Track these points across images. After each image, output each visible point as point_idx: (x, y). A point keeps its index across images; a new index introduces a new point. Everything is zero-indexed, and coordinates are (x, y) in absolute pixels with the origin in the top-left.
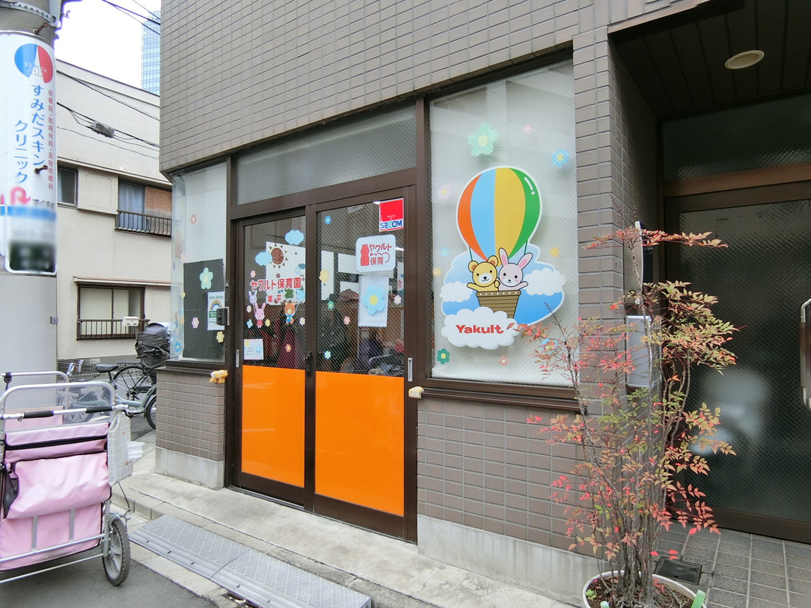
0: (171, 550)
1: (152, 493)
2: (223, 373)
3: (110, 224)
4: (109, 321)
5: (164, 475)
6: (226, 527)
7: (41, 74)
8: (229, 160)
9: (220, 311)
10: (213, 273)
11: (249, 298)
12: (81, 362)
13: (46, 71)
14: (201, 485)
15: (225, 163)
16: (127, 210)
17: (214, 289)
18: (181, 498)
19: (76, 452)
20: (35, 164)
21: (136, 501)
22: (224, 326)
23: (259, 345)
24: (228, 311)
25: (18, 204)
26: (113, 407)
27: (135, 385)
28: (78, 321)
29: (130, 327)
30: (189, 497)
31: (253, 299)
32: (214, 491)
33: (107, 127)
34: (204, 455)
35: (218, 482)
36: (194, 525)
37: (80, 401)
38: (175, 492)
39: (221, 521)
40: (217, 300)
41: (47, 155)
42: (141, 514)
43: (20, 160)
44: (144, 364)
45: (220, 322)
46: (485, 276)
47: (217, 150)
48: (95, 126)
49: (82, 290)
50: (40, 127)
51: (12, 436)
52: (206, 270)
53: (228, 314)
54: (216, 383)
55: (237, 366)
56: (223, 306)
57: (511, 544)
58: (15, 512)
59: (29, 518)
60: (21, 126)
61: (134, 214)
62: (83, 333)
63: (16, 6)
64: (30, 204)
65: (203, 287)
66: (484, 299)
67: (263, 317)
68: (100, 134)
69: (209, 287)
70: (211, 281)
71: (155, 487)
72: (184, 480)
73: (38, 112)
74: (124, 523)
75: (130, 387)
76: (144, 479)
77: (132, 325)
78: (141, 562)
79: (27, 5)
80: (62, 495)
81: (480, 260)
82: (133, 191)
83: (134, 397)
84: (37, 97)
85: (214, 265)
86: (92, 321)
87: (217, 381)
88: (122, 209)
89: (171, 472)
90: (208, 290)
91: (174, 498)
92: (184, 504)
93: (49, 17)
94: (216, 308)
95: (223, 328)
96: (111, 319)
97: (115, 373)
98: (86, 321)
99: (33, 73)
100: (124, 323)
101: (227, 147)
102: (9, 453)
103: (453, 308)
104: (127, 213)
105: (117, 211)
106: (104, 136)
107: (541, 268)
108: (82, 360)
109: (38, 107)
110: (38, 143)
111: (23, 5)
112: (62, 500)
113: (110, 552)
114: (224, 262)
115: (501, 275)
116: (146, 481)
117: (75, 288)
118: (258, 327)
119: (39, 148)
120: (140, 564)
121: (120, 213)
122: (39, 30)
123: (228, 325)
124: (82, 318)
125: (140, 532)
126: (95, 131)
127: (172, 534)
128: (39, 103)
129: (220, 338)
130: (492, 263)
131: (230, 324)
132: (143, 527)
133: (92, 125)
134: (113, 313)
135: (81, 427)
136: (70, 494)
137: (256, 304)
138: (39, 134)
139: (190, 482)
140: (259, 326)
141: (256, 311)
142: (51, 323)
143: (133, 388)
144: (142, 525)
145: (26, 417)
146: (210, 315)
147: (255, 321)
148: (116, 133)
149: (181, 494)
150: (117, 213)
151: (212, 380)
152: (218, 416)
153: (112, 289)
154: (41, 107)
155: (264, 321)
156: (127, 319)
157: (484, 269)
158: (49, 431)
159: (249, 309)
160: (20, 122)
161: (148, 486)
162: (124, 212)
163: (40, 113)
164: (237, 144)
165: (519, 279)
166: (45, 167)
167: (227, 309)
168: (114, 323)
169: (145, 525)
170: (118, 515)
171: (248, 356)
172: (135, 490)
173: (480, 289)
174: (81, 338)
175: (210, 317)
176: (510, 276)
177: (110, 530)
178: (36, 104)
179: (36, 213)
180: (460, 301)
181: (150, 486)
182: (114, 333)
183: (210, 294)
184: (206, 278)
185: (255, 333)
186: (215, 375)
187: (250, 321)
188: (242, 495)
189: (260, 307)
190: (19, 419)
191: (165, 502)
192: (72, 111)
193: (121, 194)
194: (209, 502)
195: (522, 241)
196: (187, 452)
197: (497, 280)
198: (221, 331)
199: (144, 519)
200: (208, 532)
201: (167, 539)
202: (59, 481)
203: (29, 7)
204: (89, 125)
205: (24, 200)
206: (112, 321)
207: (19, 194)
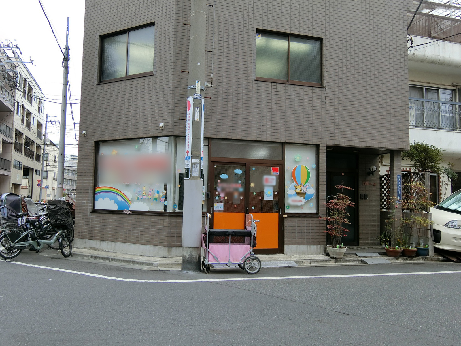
2: (210, 215)
23: (222, 205)
46: (298, 189)
55: (212, 213)
57: (307, 247)
66: (298, 194)
81: (297, 185)
103: (291, 196)
107: (310, 188)
115: (302, 189)
123: (210, 198)
130: (300, 186)
140: (222, 199)
147: (220, 197)
155: (224, 197)
157: (298, 187)
159: (217, 193)
165: (306, 190)
167: (210, 192)
171: (217, 209)
173: (297, 192)
176: (304, 189)
180: (292, 194)
185: (220, 201)
187: (217, 197)
195: (306, 182)
197: (301, 190)
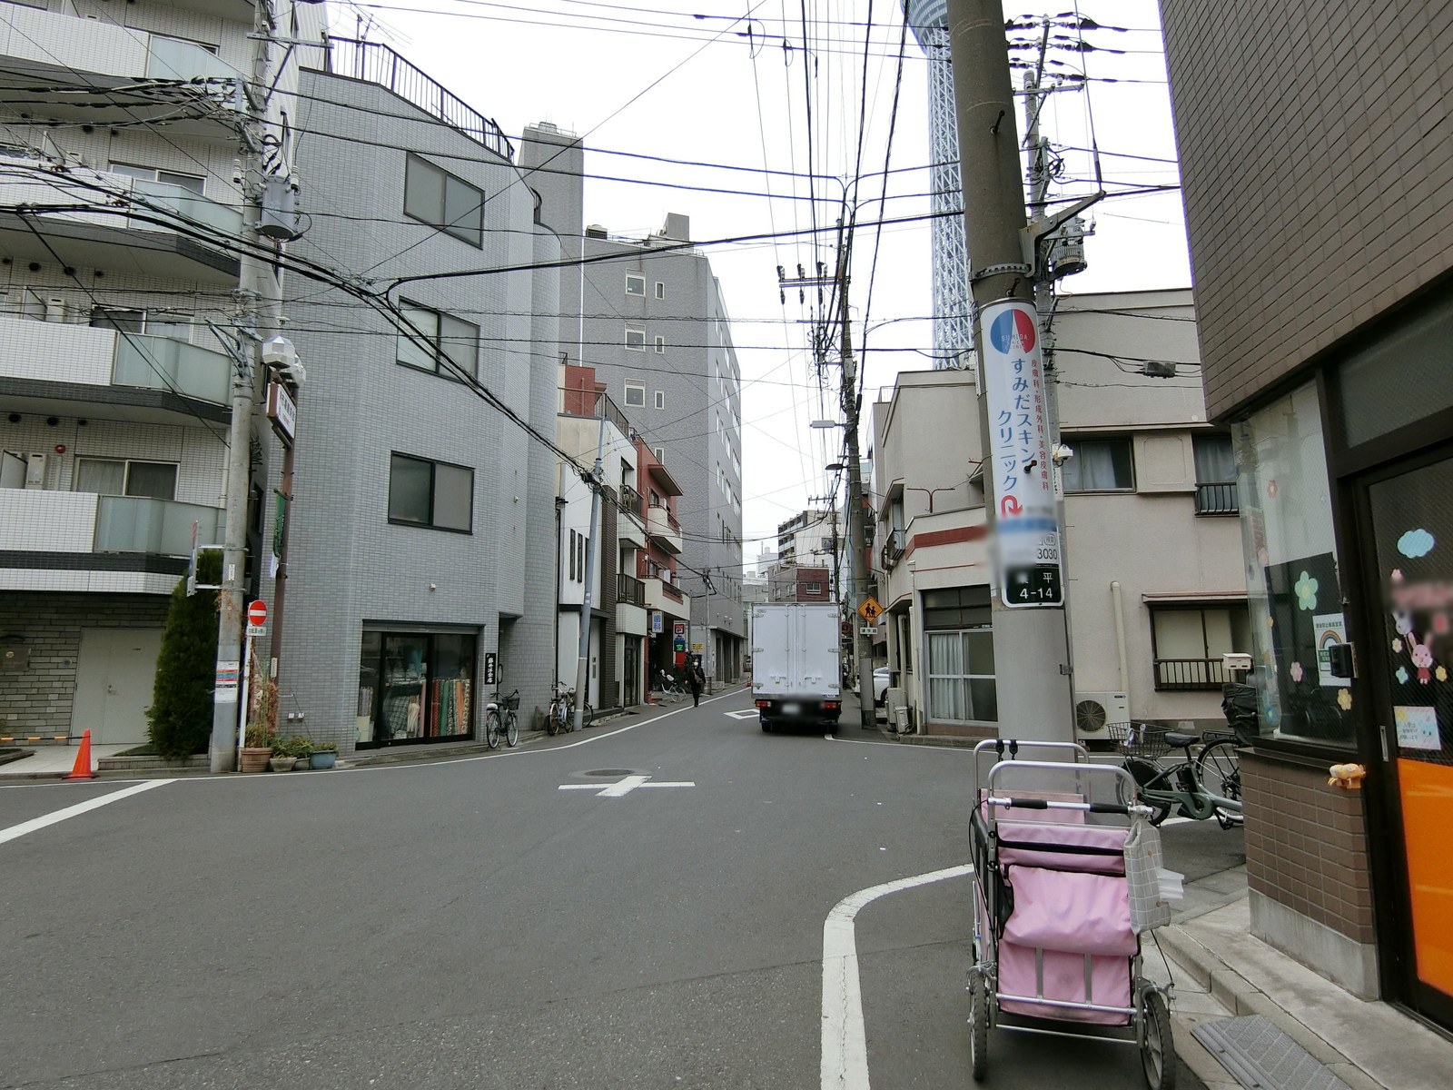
0: (1260, 1084)
1: (1242, 968)
2: (1353, 769)
3: (1188, 507)
4: (1201, 661)
5: (1265, 941)
6: (1376, 1082)
7: (1020, 343)
8: (1319, 373)
9: (1335, 651)
10: (1317, 579)
11: (1395, 623)
12: (1143, 727)
13: (1026, 337)
14: (1333, 980)
15: (1314, 381)
16: (1213, 481)
17: (1323, 608)
18: (1291, 994)
19: (1086, 868)
20: (1024, 461)
21: (1213, 973)
22: (1349, 680)
23: (1428, 719)
24: (1353, 651)
25: (1010, 516)
26: (1129, 808)
27: (1236, 772)
28: (1155, 661)
29: (1237, 670)
30: (1307, 997)
31: (1404, 626)
32: (1358, 1000)
33: (1164, 364)
34: (1334, 924)
35: (1366, 985)
36: (1309, 1053)
37: (1148, 787)
38: (1280, 978)
39: (1366, 1066)
40: (1331, 629)
41: (1037, 445)
42: (1221, 999)
43: (1007, 460)
44: (1240, 737)
45: (1337, 671)
47: (1294, 361)
48: (1146, 368)
49: (1157, 615)
50: (1026, 412)
51: (1004, 828)
52: (1304, 575)
53: (1354, 657)
54: (1341, 787)
55: (1386, 758)
56: (1344, 641)
58: (1011, 934)
59: (1032, 948)
60: (1006, 416)
61: (1223, 485)
62: (1164, 680)
63: (987, 273)
64: (1023, 515)
65: (1303, 607)
67: (1429, 662)
68: (1156, 377)
69: (1313, 606)
70: (1315, 594)
71: (1249, 960)
72: (1301, 962)
73: (1021, 393)
74: (1165, 1002)
75: (1227, 774)
76: (1232, 941)
77: (1239, 667)
78: (1206, 1083)
79: (996, 266)
80: (1068, 927)
82: (1219, 451)
83: (1235, 792)
84: (1019, 375)
85: (1317, 566)
86: (1174, 661)
87: (1343, 783)
88: (1203, 482)
89: (1279, 939)
90: (1311, 611)
91: (1278, 990)
92: (1296, 1008)
93: (1023, 267)
94: (1331, 643)
95: (1346, 682)
96: (1204, 658)
97: (1200, 747)
98: (1167, 661)
99: (1012, 345)
100: (1227, 665)
101: (1310, 351)
102: (1003, 851)
104: (1211, 485)
105: (1196, 485)
106: (1161, 378)
108: (1144, 725)
109: (1021, 387)
110: (1025, 433)
111: (993, 268)
112: (1067, 936)
113: (1146, 1043)
114: (1335, 558)
116: (1234, 944)
117: (1146, 612)
118: (1422, 682)
119: (1026, 438)
120: (1204, 1084)
121: (1201, 487)
122: (1013, 290)
123: (1355, 677)
124: (1160, 658)
125: (1211, 1029)
126: (1148, 374)
127: (1264, 1055)
128: (1022, 382)
129: (1345, 701)
131: (1359, 674)
132: (1217, 1023)
133: (1142, 367)
134: (1206, 648)
135: (1088, 832)
136: (1079, 929)
137: (1411, 637)
138: (1025, 421)
139: (1312, 968)
140: (1424, 681)
141: (1412, 649)
142: (1061, 673)
143: (1232, 776)
144: (1220, 1019)
145: (1016, 804)
146: (1321, 658)
147: (1413, 670)
148: (1178, 368)
149: (1293, 987)
150: (1195, 489)
151: (1332, 781)
152: (1353, 853)
153: (1201, 609)
154: (1025, 386)
155: (1432, 671)
156: (1230, 658)
158: (1048, 830)
159: (1397, 646)
160: (1003, 413)
161: (1235, 953)
162: (1207, 485)
163: (1023, 394)
164: (1327, 340)
166: (1034, 463)
167: (1349, 646)
168: (1210, 664)
169: (1222, 1021)
170: (1154, 986)
171: (1407, 740)
172: (1213, 955)
174: (1162, 687)
175: (1321, 661)
177: (1145, 1007)
178: (1019, 383)
179: (1031, 525)
181: (1239, 954)
182: (1212, 681)
183: (1317, 619)
184: (1307, 591)
185: (1418, 694)
186: (1337, 773)
187: (1402, 669)
188: (1420, 1028)
189: (1420, 641)
190: (1007, 806)
191: (1261, 992)
192: (1113, 357)
193: (1200, 457)
194: (1346, 1019)
196: (1303, 909)
198: (1345, 687)
199: (1226, 1010)
200: (1335, 1078)
201: (1256, 1060)
202: (1063, 906)
203: (999, 267)
204: (1138, 369)
205: (1016, 510)
206: (1207, 662)
207: (1009, 503)
